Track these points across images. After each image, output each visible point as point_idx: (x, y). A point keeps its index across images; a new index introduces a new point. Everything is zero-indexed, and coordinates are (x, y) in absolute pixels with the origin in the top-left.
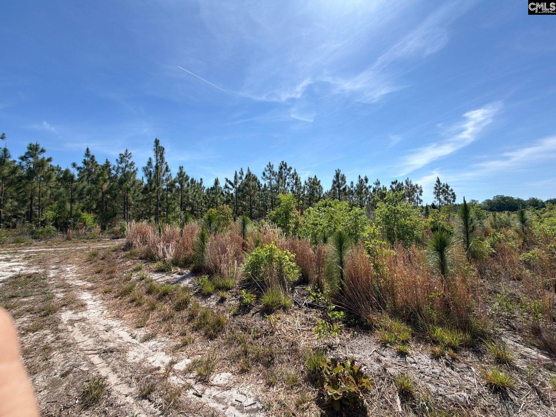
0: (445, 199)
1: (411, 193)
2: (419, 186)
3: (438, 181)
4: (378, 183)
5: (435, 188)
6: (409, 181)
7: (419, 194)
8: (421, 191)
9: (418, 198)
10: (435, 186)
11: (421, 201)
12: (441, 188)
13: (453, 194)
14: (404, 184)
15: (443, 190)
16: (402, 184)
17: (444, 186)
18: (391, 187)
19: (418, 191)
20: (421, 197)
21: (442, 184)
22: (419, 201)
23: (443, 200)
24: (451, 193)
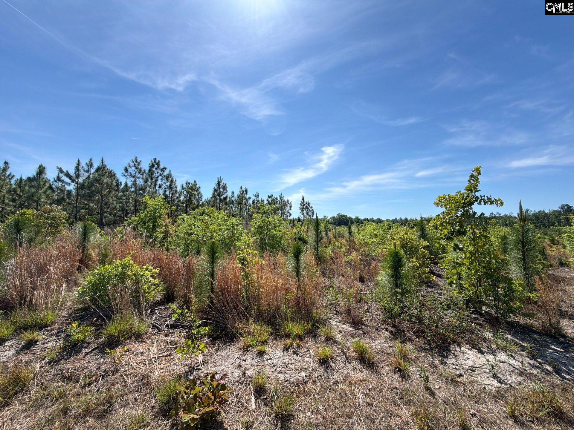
0: (307, 214)
1: (284, 207)
2: (290, 201)
3: (303, 199)
4: (257, 196)
5: (301, 204)
6: (282, 196)
7: (289, 209)
8: (291, 206)
9: (288, 212)
10: (301, 203)
11: (291, 214)
12: (304, 205)
13: (312, 210)
14: (279, 199)
15: (306, 207)
16: (277, 199)
17: (307, 203)
18: (268, 200)
19: (289, 205)
20: (290, 211)
21: (306, 202)
22: (289, 214)
23: (305, 214)
24: (311, 209)
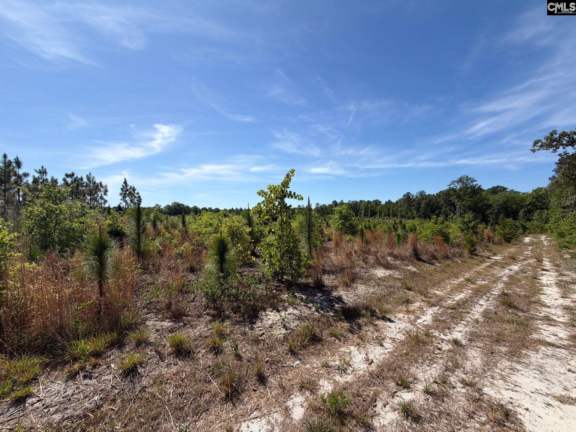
1: (94, 192)
2: (104, 184)
3: (125, 183)
6: (92, 176)
7: (103, 194)
8: (106, 191)
9: (102, 198)
10: (122, 187)
11: (106, 201)
13: (139, 197)
14: (85, 180)
15: (130, 193)
16: (82, 179)
17: (131, 188)
18: (64, 180)
19: (102, 190)
20: (105, 197)
22: (103, 201)
23: (129, 202)
